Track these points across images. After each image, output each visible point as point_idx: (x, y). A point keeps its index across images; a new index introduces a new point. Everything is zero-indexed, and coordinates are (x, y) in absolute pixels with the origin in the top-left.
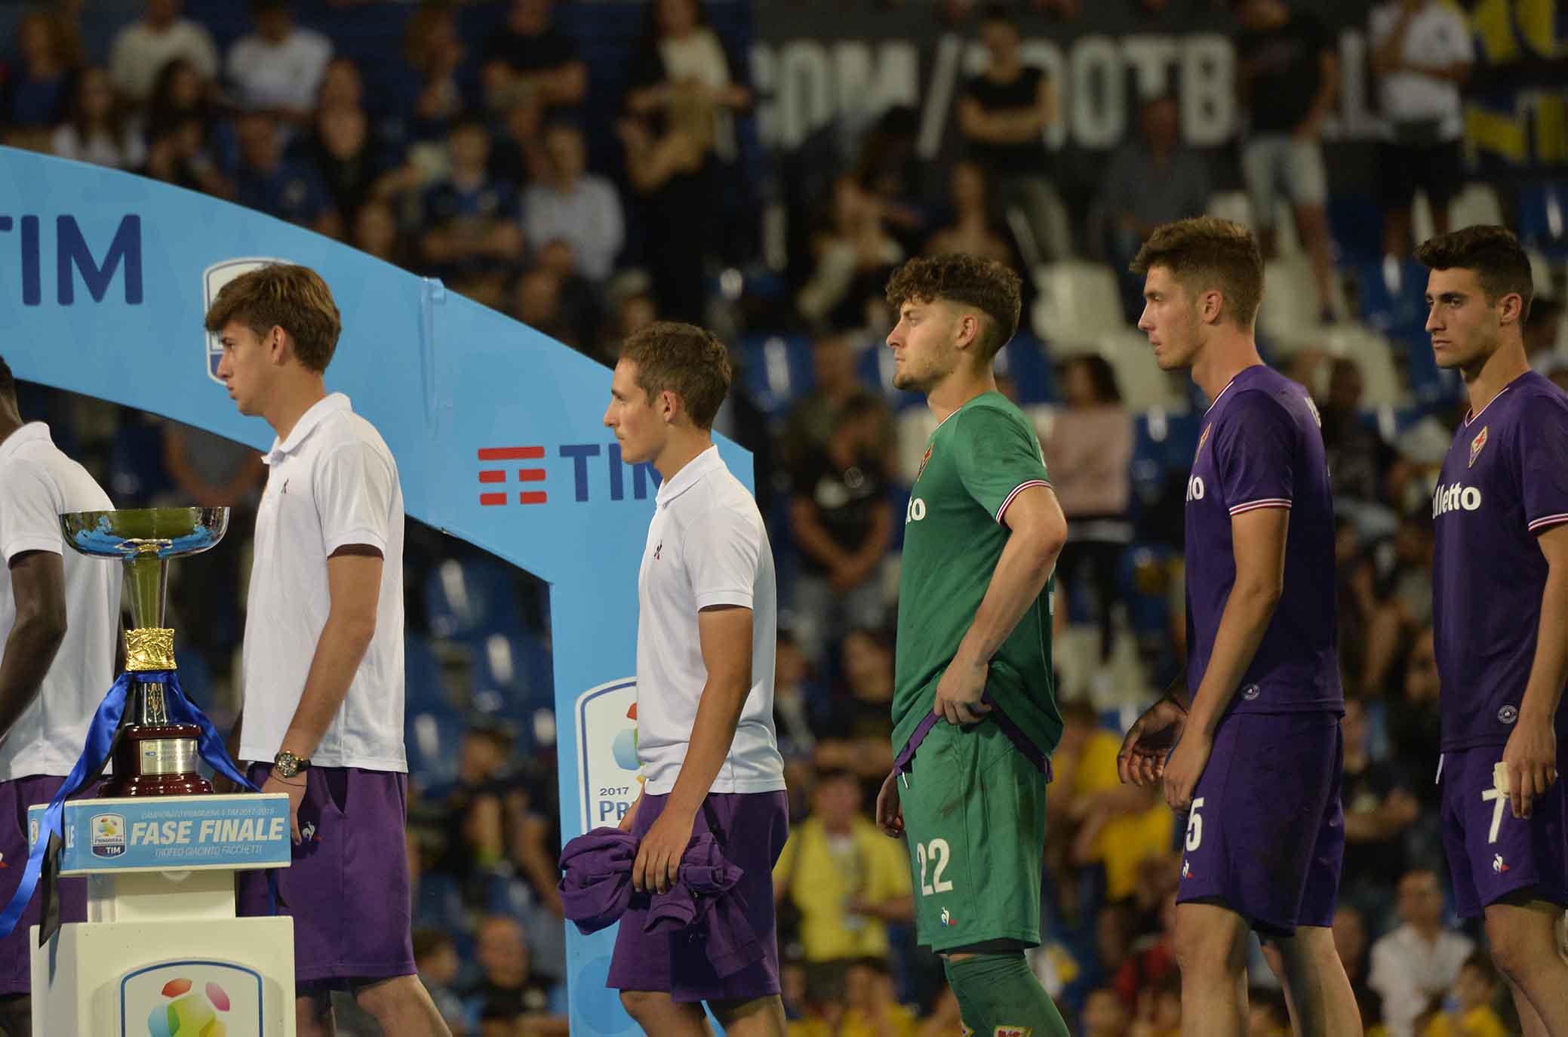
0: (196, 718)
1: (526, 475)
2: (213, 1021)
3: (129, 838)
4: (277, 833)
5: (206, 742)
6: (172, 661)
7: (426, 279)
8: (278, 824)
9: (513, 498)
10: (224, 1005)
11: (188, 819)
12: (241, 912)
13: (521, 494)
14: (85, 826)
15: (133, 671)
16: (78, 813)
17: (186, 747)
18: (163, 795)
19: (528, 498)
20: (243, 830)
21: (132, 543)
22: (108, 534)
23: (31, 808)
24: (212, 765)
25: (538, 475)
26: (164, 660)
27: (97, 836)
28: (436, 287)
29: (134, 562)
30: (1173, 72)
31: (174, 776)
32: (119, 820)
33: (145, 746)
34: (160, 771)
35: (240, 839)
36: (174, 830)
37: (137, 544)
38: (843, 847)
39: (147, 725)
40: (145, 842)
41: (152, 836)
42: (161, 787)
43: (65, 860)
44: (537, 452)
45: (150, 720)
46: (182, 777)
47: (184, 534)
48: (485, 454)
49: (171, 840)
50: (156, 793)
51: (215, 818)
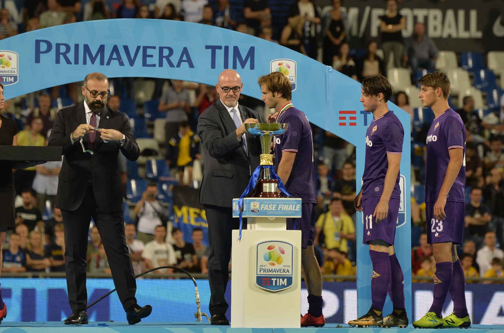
0: (277, 178)
1: (351, 118)
2: (280, 257)
3: (260, 208)
4: (298, 209)
5: (279, 184)
6: (272, 163)
7: (328, 66)
8: (298, 207)
9: (348, 124)
10: (283, 252)
11: (275, 204)
12: (287, 229)
13: (350, 123)
14: (249, 204)
15: (262, 165)
16: (248, 201)
17: (275, 185)
18: (269, 197)
19: (351, 124)
20: (289, 207)
21: (263, 132)
22: (258, 129)
23: (234, 199)
24: (280, 190)
25: (354, 118)
26: (270, 162)
27: (252, 208)
28: (330, 69)
29: (263, 137)
30: (426, 18)
31: (271, 193)
32: (258, 204)
33: (265, 185)
34: (268, 191)
35: (289, 210)
36: (272, 207)
37: (265, 132)
38: (337, 219)
39: (265, 179)
40: (264, 209)
41: (266, 208)
42: (268, 195)
43: (243, 213)
44: (355, 112)
45: (266, 178)
46: (273, 193)
47: (277, 130)
48: (341, 112)
49: (271, 209)
50: (267, 197)
51: (283, 204)
